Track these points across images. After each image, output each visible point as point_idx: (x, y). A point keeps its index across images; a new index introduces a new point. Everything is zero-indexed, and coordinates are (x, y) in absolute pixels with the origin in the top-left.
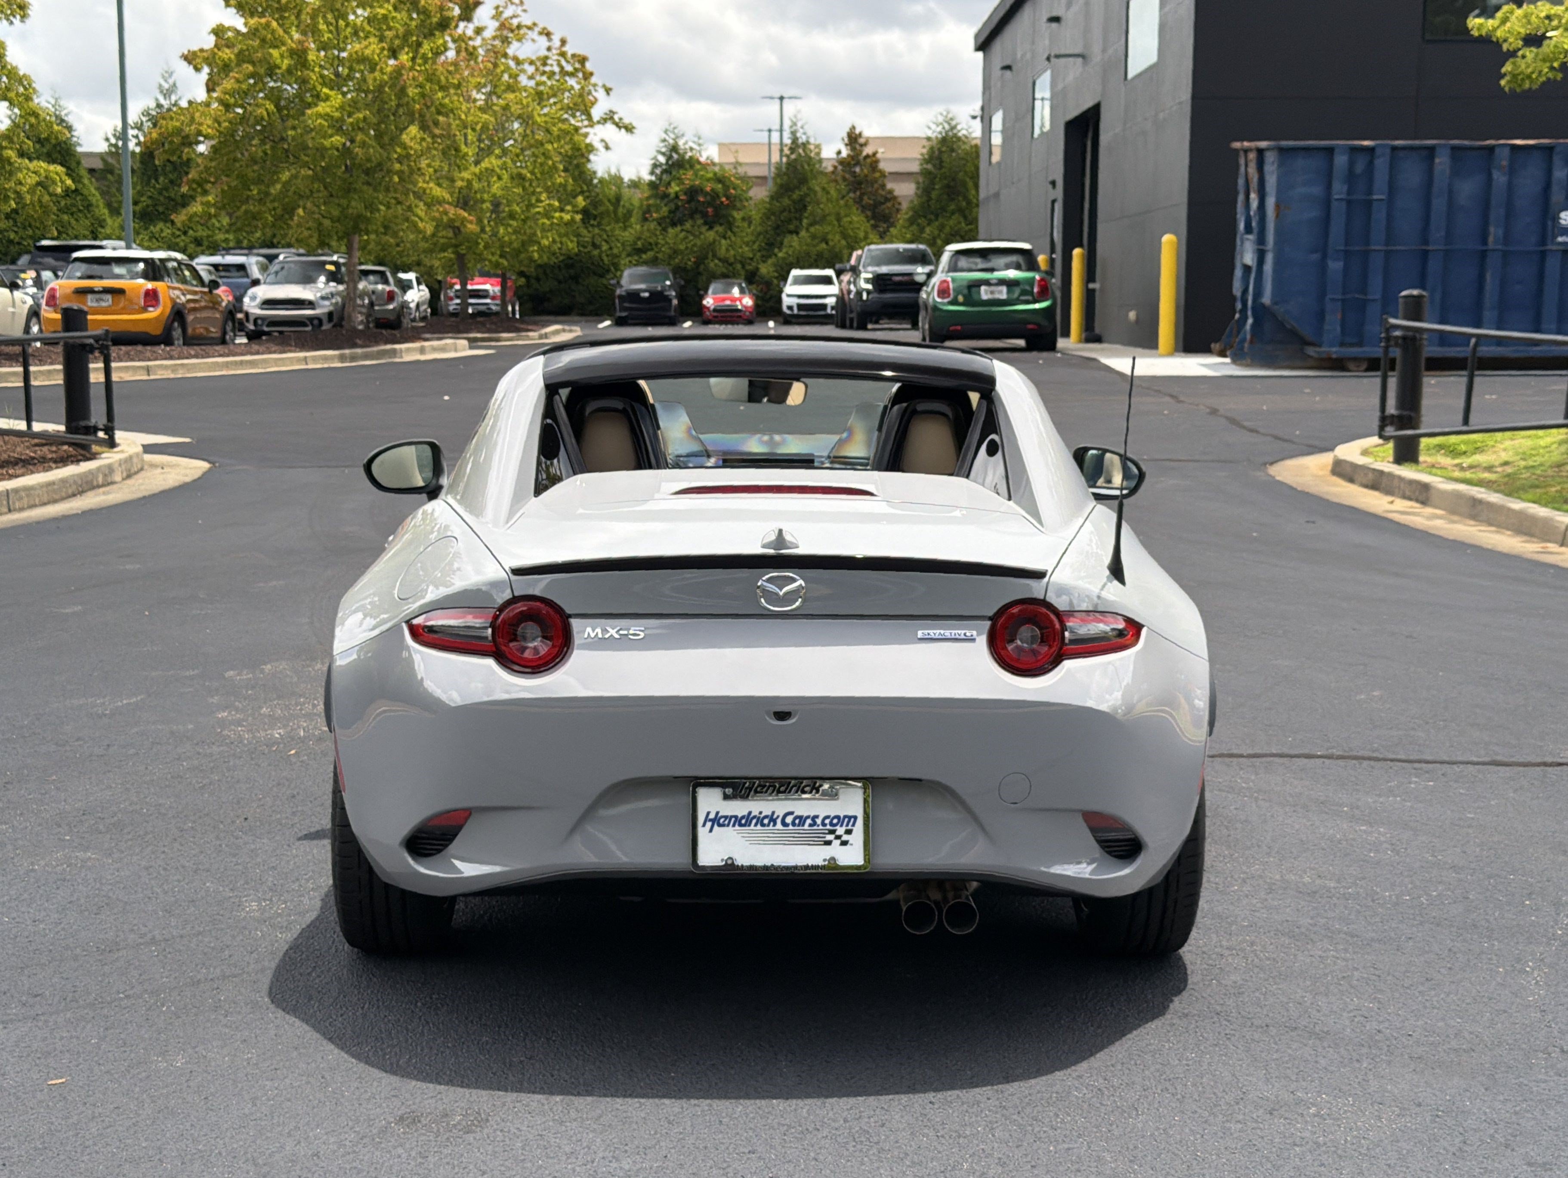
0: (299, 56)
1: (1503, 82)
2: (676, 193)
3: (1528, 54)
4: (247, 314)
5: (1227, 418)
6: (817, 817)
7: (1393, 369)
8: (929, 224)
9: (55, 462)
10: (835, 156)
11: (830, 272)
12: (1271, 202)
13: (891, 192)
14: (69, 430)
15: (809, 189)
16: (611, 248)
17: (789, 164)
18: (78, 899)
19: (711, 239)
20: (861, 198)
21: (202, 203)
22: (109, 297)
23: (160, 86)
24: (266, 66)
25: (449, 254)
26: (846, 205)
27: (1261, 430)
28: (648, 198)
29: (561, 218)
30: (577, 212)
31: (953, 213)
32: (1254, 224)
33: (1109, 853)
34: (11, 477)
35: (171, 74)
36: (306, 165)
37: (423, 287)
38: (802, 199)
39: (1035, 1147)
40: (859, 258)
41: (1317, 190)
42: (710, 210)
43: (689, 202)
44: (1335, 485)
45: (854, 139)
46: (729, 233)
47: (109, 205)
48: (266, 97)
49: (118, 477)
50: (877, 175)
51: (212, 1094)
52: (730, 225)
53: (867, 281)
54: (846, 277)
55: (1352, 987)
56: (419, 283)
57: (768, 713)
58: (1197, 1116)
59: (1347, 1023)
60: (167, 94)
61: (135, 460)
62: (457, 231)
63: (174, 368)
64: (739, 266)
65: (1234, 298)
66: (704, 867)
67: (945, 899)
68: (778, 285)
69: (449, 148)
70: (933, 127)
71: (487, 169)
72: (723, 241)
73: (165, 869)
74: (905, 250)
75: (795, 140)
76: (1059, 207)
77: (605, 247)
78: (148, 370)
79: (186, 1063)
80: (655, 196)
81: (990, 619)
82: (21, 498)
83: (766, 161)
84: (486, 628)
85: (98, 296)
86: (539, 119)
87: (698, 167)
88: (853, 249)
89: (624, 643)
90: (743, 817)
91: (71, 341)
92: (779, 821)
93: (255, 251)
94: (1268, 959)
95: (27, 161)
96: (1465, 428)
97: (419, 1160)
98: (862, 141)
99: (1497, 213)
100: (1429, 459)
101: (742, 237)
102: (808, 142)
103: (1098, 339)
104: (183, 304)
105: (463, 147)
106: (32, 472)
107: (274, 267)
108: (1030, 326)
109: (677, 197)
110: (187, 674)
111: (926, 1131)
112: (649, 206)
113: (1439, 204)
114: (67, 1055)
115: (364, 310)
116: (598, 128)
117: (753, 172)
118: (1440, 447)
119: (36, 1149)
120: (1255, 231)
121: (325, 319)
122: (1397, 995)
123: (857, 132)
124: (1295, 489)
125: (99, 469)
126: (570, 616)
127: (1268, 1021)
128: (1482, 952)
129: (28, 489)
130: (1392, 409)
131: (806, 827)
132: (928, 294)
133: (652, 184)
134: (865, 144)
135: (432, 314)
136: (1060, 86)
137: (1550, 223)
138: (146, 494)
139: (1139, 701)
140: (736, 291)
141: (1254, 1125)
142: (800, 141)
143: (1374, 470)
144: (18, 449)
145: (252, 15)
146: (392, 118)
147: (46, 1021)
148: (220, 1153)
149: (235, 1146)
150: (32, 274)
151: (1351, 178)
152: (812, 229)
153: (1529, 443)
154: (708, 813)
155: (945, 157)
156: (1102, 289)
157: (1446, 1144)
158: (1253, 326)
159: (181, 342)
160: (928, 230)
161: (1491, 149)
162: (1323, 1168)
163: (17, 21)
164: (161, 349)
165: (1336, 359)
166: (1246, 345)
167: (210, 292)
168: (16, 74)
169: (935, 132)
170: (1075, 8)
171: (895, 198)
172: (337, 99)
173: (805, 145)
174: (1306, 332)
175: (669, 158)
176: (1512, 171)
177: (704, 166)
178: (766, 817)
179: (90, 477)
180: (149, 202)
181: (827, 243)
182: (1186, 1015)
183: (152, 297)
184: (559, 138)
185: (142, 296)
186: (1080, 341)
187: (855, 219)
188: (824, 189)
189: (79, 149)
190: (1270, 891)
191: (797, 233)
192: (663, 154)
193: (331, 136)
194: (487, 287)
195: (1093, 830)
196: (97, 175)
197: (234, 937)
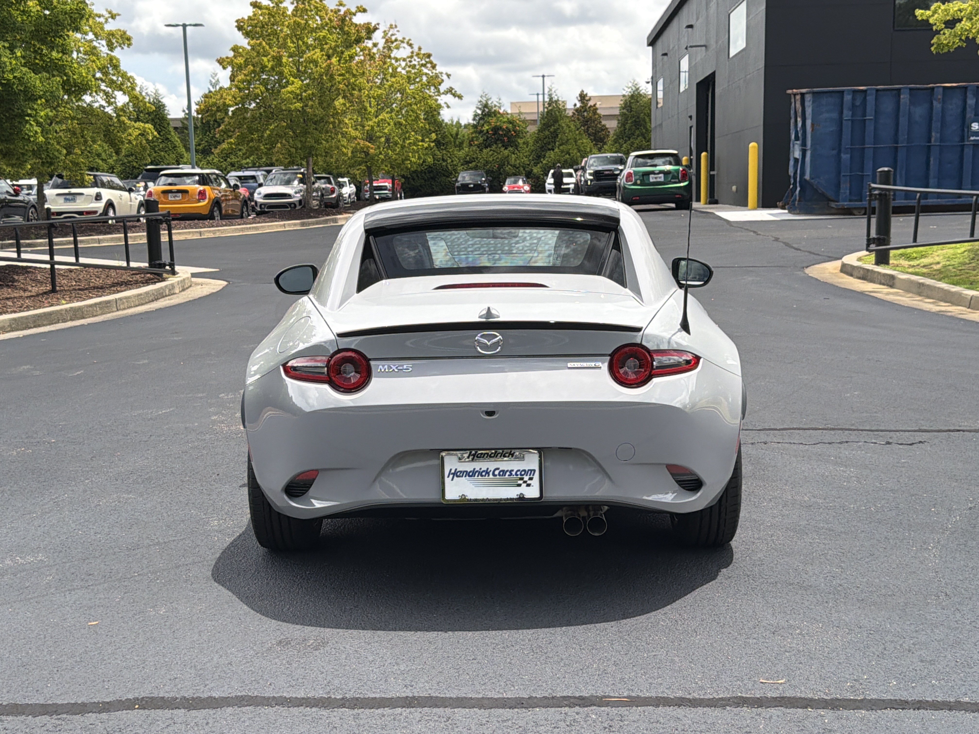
0: (278, 59)
1: (932, 49)
2: (487, 130)
3: (946, 32)
4: (256, 202)
5: (784, 243)
6: (513, 470)
7: (874, 213)
8: (625, 143)
9: (143, 283)
10: (573, 107)
11: (571, 171)
12: (809, 122)
13: (604, 126)
14: (151, 265)
15: (559, 125)
16: (452, 161)
17: (548, 112)
18: (121, 521)
19: (506, 154)
20: (588, 129)
21: (228, 143)
22: (180, 195)
23: (211, 81)
24: (260, 66)
25: (363, 167)
26: (580, 133)
27: (802, 249)
28: (472, 133)
29: (423, 145)
30: (432, 142)
31: (638, 136)
32: (800, 135)
33: (683, 488)
34: (119, 292)
35: (216, 75)
36: (282, 120)
37: (352, 185)
38: (555, 131)
39: (636, 654)
40: (586, 162)
41: (835, 115)
42: (505, 138)
43: (494, 134)
44: (842, 278)
45: (583, 97)
46: (516, 151)
47: (185, 146)
48: (261, 84)
49: (177, 291)
50: (597, 116)
51: (177, 630)
52: (517, 147)
53: (590, 174)
54: (579, 173)
55: (827, 560)
56: (350, 184)
57: (482, 412)
58: (730, 635)
59: (823, 580)
60: (214, 85)
61: (187, 281)
62: (367, 154)
63: (214, 232)
64: (522, 169)
65: (790, 177)
66: (448, 500)
67: (589, 516)
68: (543, 179)
69: (361, 109)
70: (626, 89)
71: (382, 120)
72: (513, 155)
73: (170, 504)
74: (611, 157)
75: (551, 99)
76: (694, 130)
77: (449, 161)
78: (200, 233)
79: (166, 612)
80: (475, 132)
81: (610, 355)
82: (123, 303)
83: (536, 111)
84: (323, 367)
85: (174, 194)
86: (409, 91)
87: (499, 115)
88: (584, 157)
89: (400, 373)
90: (470, 472)
91: (150, 217)
92: (491, 473)
93: (261, 169)
94: (780, 544)
95: (133, 123)
96: (915, 244)
97: (287, 666)
98: (587, 98)
99: (936, 125)
100: (895, 262)
101: (523, 153)
102: (558, 100)
103: (716, 202)
104: (220, 198)
105: (369, 108)
106: (130, 289)
107: (271, 176)
108: (678, 196)
109: (488, 132)
110: (199, 395)
111: (574, 646)
112: (473, 137)
113: (903, 121)
114: (102, 608)
115: (319, 198)
116: (443, 96)
117: (528, 118)
118: (902, 255)
119: (76, 662)
120: (801, 139)
121: (297, 204)
122: (853, 564)
123: (585, 93)
124: (820, 281)
125: (166, 286)
126: (370, 360)
127: (777, 579)
128: (904, 539)
129: (127, 298)
130: (873, 234)
131: (507, 476)
132: (621, 180)
133: (475, 126)
134: (589, 100)
135: (357, 200)
136: (693, 63)
137: (966, 130)
138: (191, 299)
139: (700, 400)
140: (520, 183)
141: (764, 640)
142: (554, 99)
143: (864, 269)
144: (124, 277)
145: (253, 39)
146: (328, 92)
147: (93, 589)
148: (177, 663)
149: (186, 659)
150: (143, 184)
151: (853, 107)
152: (561, 148)
153: (951, 251)
154: (451, 470)
155: (633, 106)
156: (717, 174)
157: (874, 650)
158: (800, 191)
159: (219, 218)
160: (624, 145)
161: (933, 89)
162: (801, 665)
163: (125, 47)
164: (207, 222)
165: (847, 208)
166: (797, 203)
167: (234, 190)
168: (126, 76)
169: (627, 92)
170: (700, 20)
171: (607, 129)
172: (298, 83)
173: (556, 102)
174: (830, 194)
175: (483, 111)
176: (944, 102)
177: (502, 115)
178: (484, 471)
179: (162, 291)
180: (206, 144)
181: (569, 155)
182: (730, 577)
183: (202, 194)
184: (420, 102)
185: (197, 193)
186: (706, 204)
187: (585, 141)
188: (567, 125)
189: (169, 117)
190: (785, 505)
191: (553, 150)
192: (480, 109)
193: (295, 103)
194: (386, 184)
195: (672, 474)
196: (179, 130)
197: (202, 541)
